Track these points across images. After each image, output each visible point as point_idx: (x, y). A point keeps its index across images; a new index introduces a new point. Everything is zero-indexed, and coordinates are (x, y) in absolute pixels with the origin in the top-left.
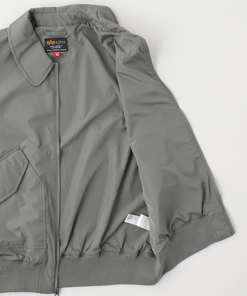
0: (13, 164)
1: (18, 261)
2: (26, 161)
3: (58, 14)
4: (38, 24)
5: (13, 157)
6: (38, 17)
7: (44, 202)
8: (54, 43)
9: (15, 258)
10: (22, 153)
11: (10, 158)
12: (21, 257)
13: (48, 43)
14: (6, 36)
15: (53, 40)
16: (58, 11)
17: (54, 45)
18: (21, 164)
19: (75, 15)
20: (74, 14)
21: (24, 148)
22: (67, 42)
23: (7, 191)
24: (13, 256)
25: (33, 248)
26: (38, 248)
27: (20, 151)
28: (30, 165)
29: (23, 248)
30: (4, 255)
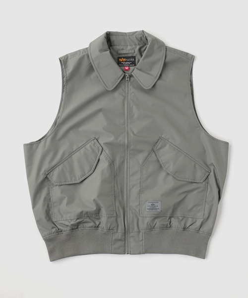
0: (90, 150)
1: (95, 227)
2: (101, 148)
3: (128, 37)
4: (112, 44)
5: (90, 146)
6: (113, 38)
7: (113, 180)
8: (125, 60)
9: (92, 224)
10: (97, 142)
11: (88, 146)
12: (97, 223)
13: (120, 60)
14: (87, 52)
15: (124, 58)
16: (128, 35)
17: (125, 61)
18: (97, 151)
19: (141, 38)
20: (140, 36)
21: (99, 138)
22: (135, 59)
23: (86, 173)
24: (91, 222)
25: (106, 216)
26: (110, 216)
27: (95, 141)
28: (103, 151)
29: (99, 216)
30: (84, 223)
